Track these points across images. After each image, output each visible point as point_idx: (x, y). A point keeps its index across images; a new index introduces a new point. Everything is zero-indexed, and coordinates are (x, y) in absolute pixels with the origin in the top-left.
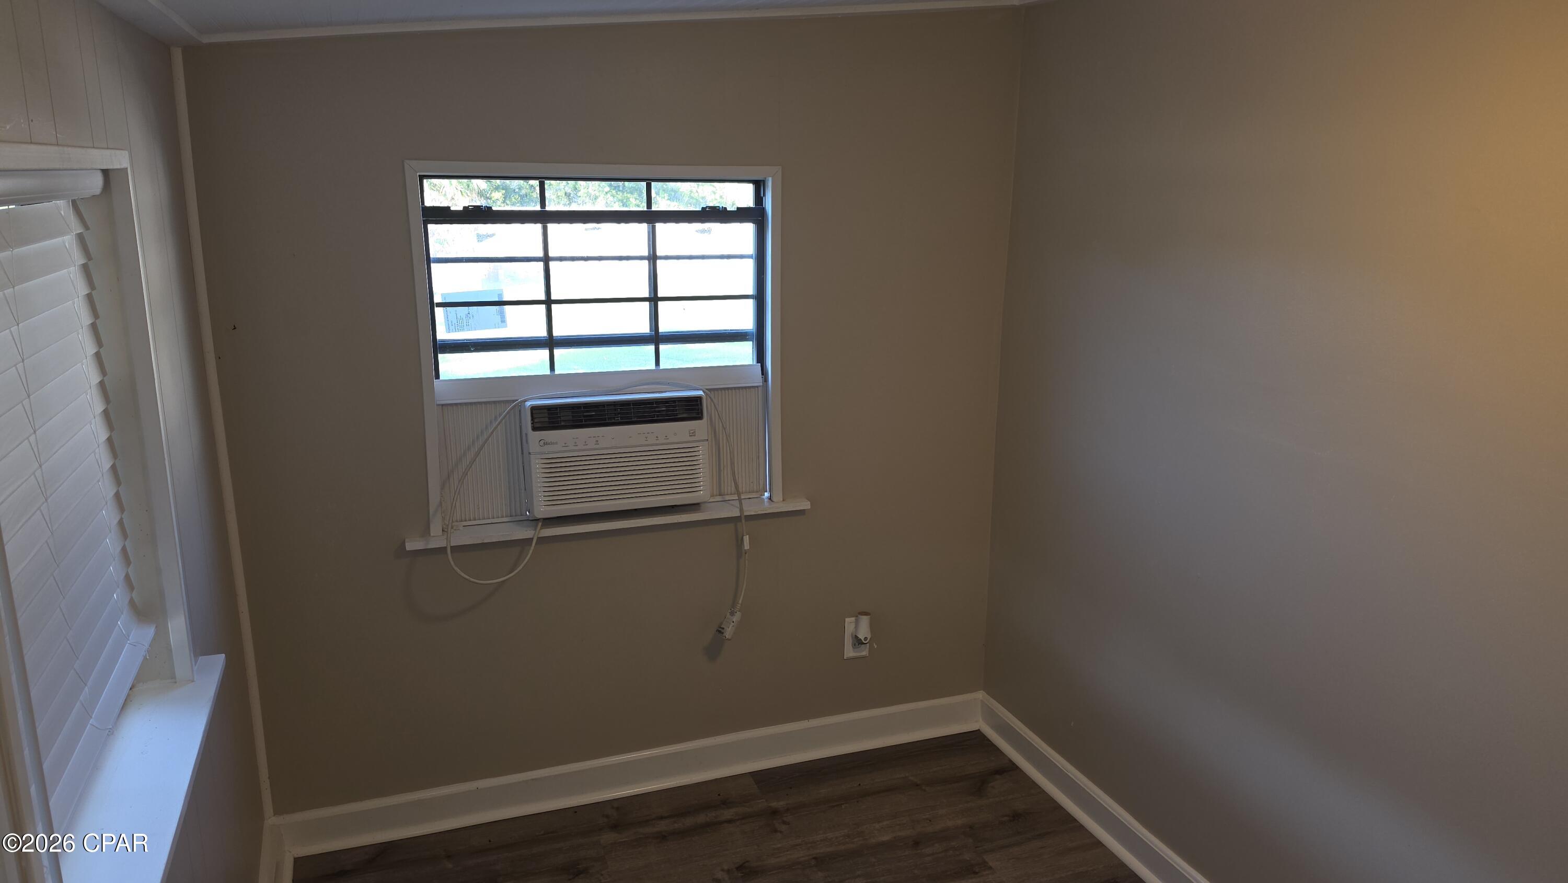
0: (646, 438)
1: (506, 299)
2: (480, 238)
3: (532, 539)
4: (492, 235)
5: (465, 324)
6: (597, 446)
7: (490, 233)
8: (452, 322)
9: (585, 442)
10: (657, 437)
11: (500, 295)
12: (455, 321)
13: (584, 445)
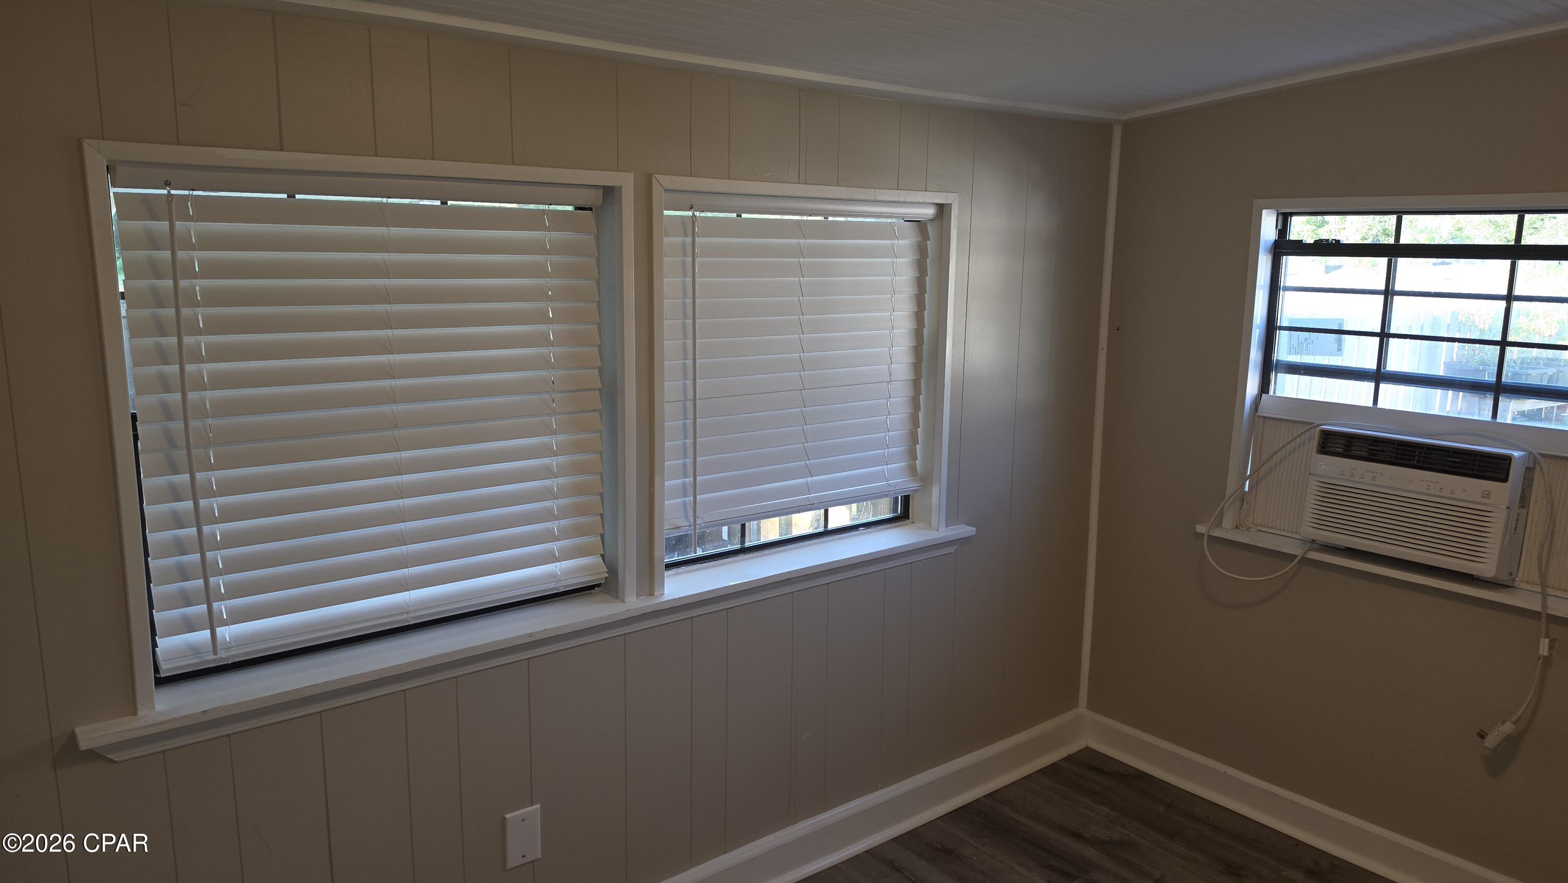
0: (1429, 486)
1: (1345, 328)
2: (1328, 269)
3: (1297, 556)
4: (1339, 267)
5: (1304, 349)
6: (1373, 482)
7: (1338, 264)
8: (1293, 345)
9: (1362, 475)
10: (1441, 489)
11: (1341, 325)
12: (1296, 345)
13: (1360, 478)
